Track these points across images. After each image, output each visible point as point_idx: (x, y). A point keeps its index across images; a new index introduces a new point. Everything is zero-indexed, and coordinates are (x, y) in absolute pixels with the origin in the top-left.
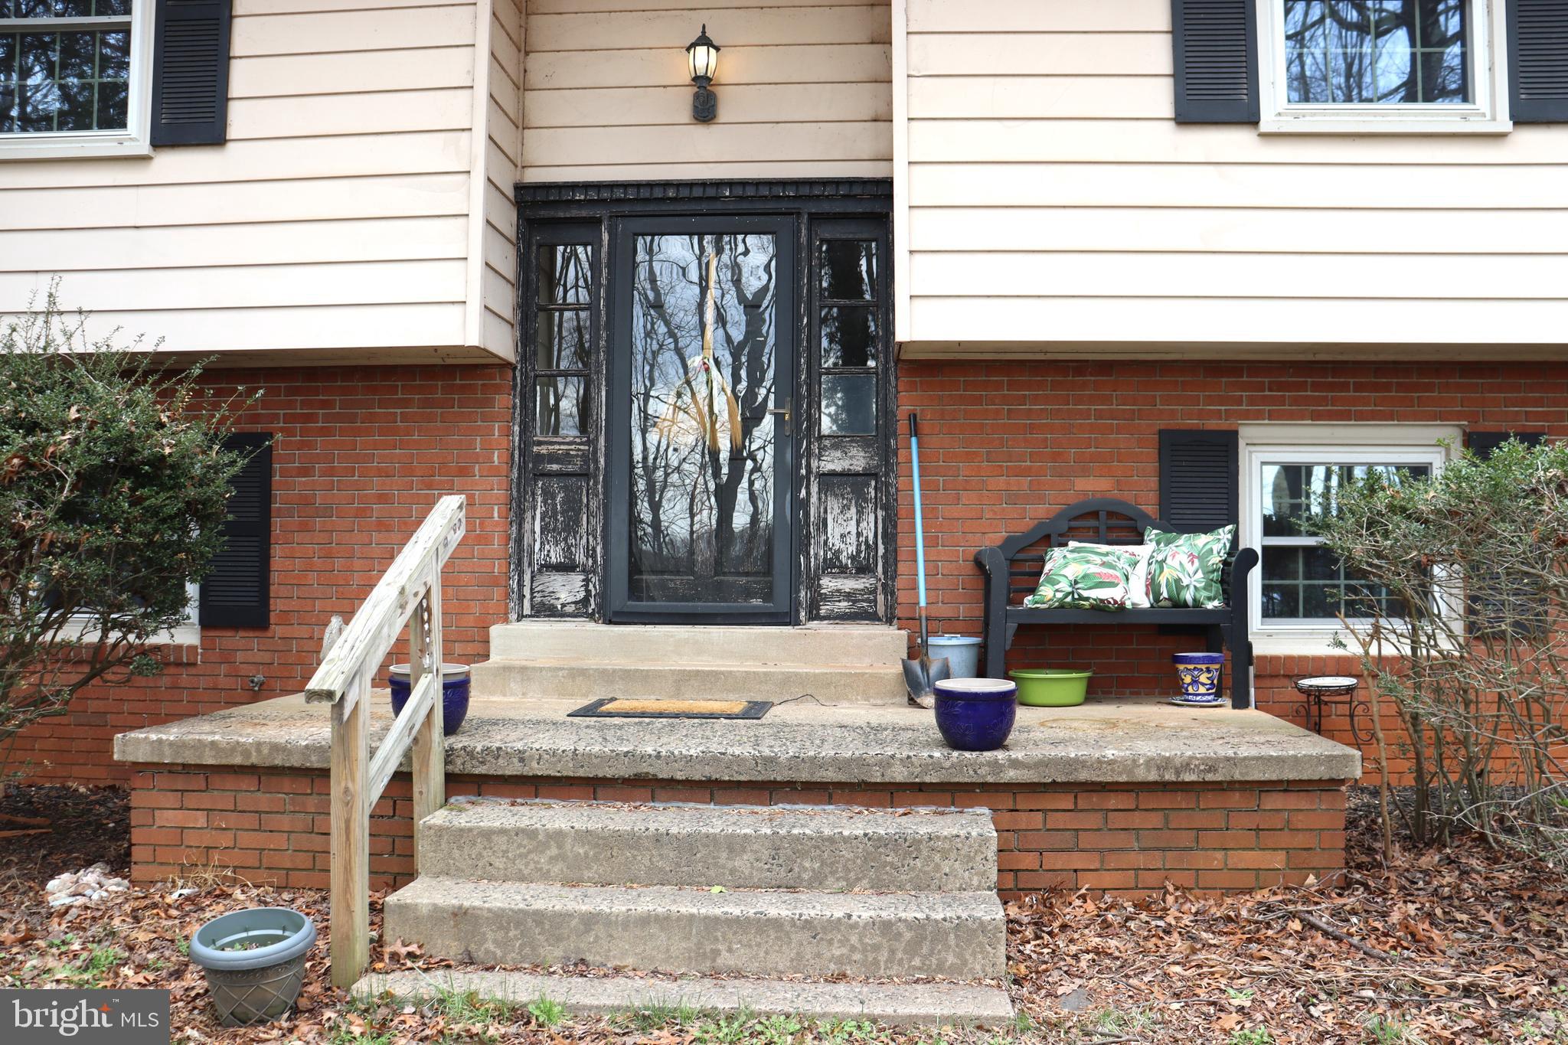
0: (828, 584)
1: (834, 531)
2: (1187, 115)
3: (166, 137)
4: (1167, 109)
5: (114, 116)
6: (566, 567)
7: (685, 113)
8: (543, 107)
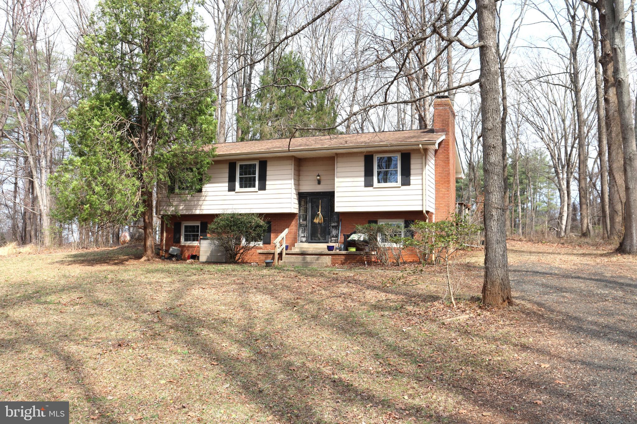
0: (333, 239)
1: (333, 233)
2: (366, 186)
3: (260, 189)
4: (363, 185)
5: (254, 186)
6: (304, 237)
7: (317, 183)
8: (301, 182)
